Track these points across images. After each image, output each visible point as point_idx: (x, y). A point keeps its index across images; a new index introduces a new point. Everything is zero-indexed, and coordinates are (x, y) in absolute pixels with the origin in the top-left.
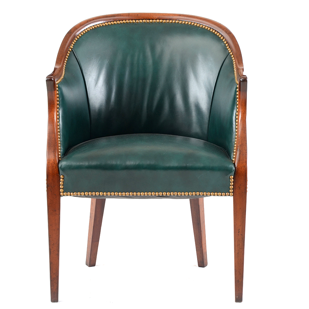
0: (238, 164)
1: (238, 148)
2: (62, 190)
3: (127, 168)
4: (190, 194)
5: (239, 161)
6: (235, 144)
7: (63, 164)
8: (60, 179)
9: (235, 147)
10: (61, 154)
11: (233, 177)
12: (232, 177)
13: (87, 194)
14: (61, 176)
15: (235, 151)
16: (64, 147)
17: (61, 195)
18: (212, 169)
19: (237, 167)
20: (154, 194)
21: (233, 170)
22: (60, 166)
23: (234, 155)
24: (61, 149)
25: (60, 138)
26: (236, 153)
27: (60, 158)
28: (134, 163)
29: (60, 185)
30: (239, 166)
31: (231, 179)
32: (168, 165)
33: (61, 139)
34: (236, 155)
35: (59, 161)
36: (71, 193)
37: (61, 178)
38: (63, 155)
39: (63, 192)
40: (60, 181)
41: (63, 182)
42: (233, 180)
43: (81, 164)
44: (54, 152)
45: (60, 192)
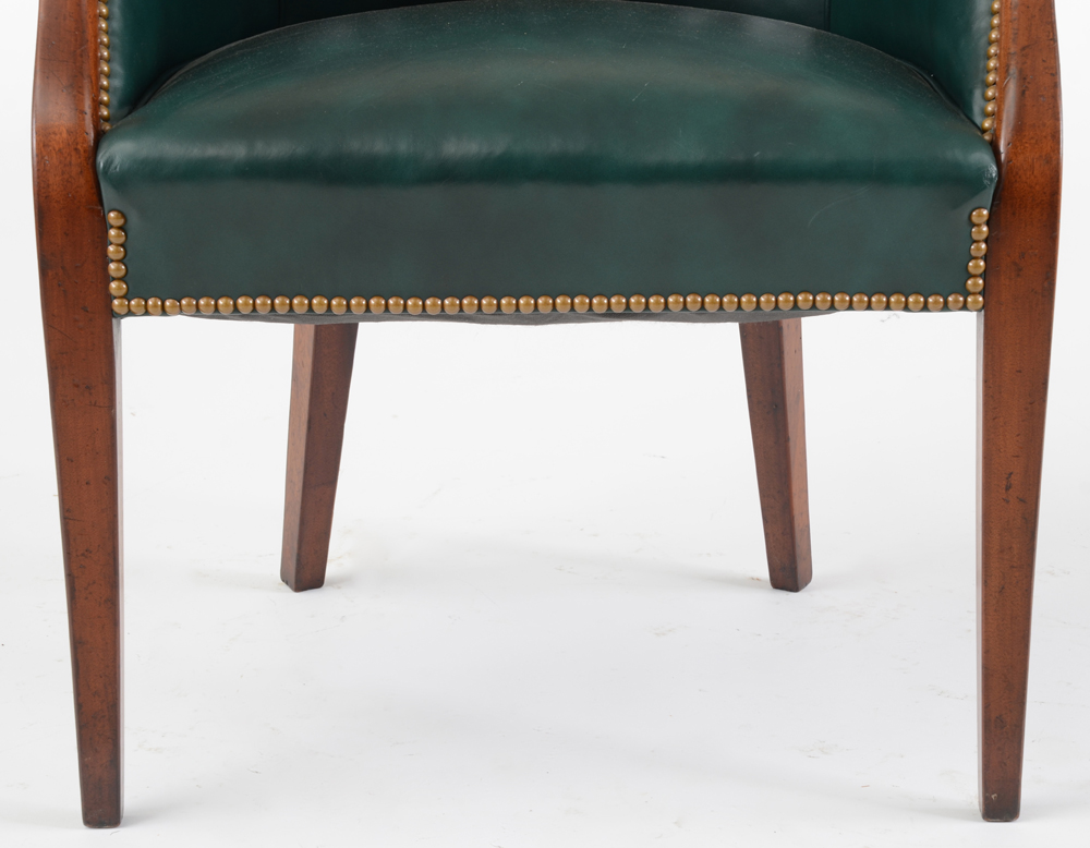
0: (1015, 147)
1: (1013, 62)
2: (119, 288)
3: (446, 174)
4: (768, 301)
5: (1019, 129)
6: (990, 43)
7: (120, 152)
8: (107, 232)
9: (989, 58)
10: (115, 102)
11: (985, 212)
12: (980, 215)
13: (246, 304)
14: (112, 215)
15: (991, 78)
16: (130, 64)
17: (116, 309)
18: (880, 175)
19: (1009, 160)
20: (582, 303)
21: (991, 180)
22: (101, 163)
23: (988, 100)
24: (112, 77)
25: (107, 18)
26: (1003, 91)
27: (107, 119)
28: (485, 150)
29: (106, 261)
30: (1021, 158)
31: (974, 225)
32: (653, 157)
33: (116, 25)
34: (999, 100)
35: (100, 136)
36: (168, 303)
37: (112, 227)
38: (122, 104)
39: (127, 296)
40: (105, 242)
41: (122, 245)
42: (985, 229)
43: (211, 151)
44: (75, 88)
45: (110, 298)
